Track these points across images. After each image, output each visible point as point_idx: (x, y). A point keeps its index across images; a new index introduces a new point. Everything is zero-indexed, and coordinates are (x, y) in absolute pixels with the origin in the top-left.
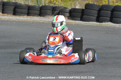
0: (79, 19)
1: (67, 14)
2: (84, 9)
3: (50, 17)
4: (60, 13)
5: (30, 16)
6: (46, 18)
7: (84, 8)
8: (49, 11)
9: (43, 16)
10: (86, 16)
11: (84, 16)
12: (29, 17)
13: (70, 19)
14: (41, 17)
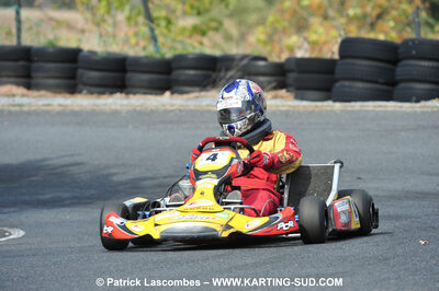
5: (135, 94)
7: (336, 57)
9: (182, 93)
10: (347, 83)
11: (338, 84)
12: (131, 96)
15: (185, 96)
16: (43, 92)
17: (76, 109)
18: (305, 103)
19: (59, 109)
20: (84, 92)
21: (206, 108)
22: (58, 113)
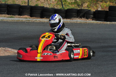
0: (103, 19)
1: (92, 16)
2: (108, 11)
3: (76, 19)
4: (85, 15)
6: (73, 20)
8: (74, 13)
11: (108, 17)
13: (95, 20)
14: (68, 19)
15: (70, 19)
16: (34, 17)
17: (43, 22)
18: (100, 22)
19: (39, 22)
20: (45, 18)
21: (76, 22)
22: (39, 23)
